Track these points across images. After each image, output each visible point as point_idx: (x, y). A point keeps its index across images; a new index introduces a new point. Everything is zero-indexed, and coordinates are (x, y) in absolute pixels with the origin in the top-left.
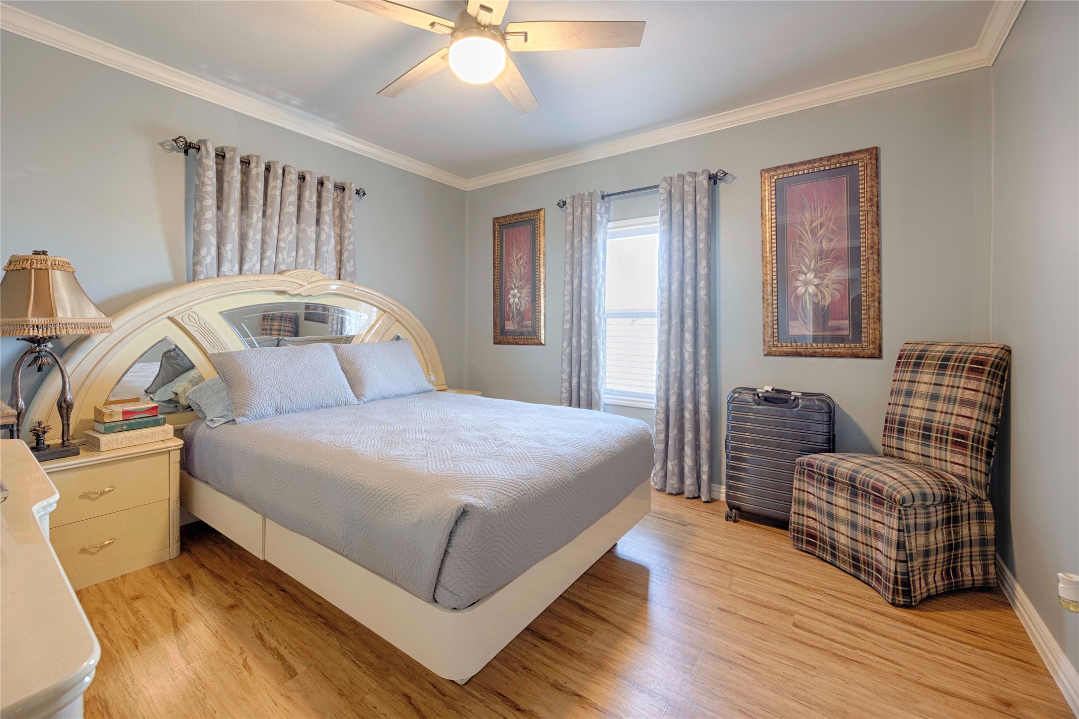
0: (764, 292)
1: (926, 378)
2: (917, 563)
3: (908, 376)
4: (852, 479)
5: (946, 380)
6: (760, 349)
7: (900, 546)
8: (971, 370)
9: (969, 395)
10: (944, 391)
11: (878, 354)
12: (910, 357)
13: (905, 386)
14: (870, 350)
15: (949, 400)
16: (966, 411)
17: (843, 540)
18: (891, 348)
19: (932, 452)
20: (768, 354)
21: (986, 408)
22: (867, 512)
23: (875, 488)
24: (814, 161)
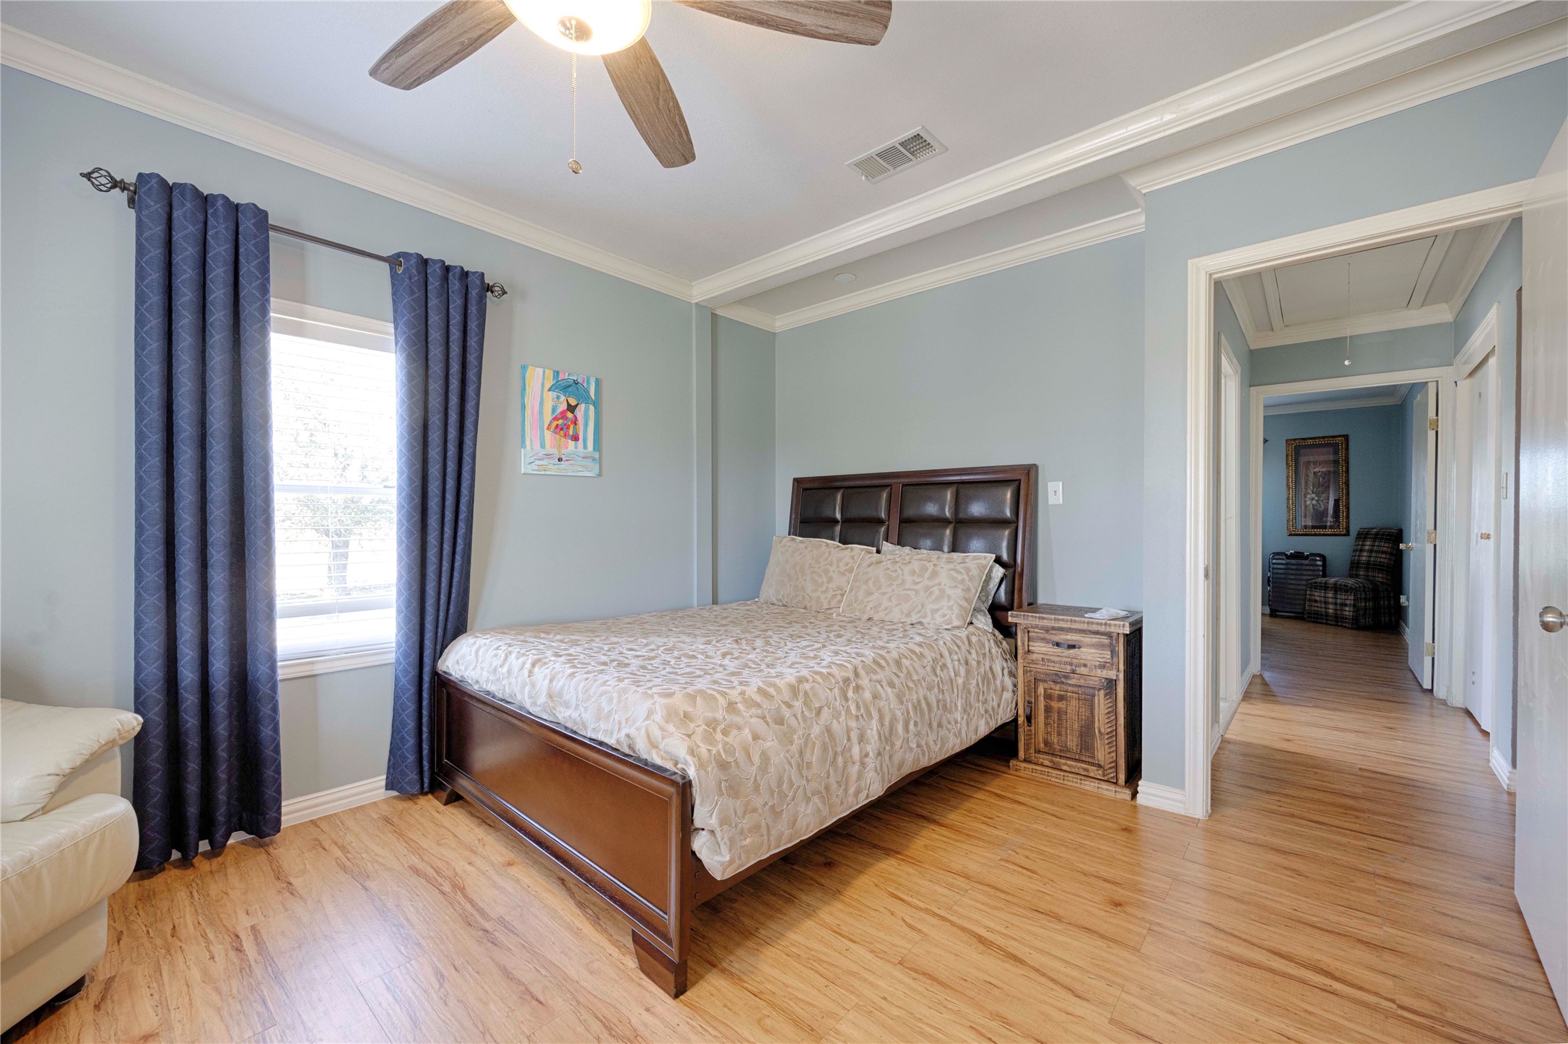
0: (1288, 503)
1: (1368, 543)
2: (1361, 612)
3: (1361, 543)
4: (1335, 584)
5: (1376, 544)
6: (1285, 532)
7: (1354, 606)
8: (1386, 539)
9: (1385, 549)
10: (1375, 548)
11: (1347, 534)
12: (1362, 534)
13: (1359, 547)
14: (1344, 532)
15: (1378, 552)
16: (1383, 556)
17: (1331, 611)
18: (1354, 530)
19: (1370, 574)
20: (1291, 535)
21: (1391, 554)
22: (1341, 596)
23: (1345, 586)
24: (1316, 438)
